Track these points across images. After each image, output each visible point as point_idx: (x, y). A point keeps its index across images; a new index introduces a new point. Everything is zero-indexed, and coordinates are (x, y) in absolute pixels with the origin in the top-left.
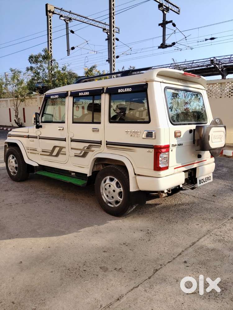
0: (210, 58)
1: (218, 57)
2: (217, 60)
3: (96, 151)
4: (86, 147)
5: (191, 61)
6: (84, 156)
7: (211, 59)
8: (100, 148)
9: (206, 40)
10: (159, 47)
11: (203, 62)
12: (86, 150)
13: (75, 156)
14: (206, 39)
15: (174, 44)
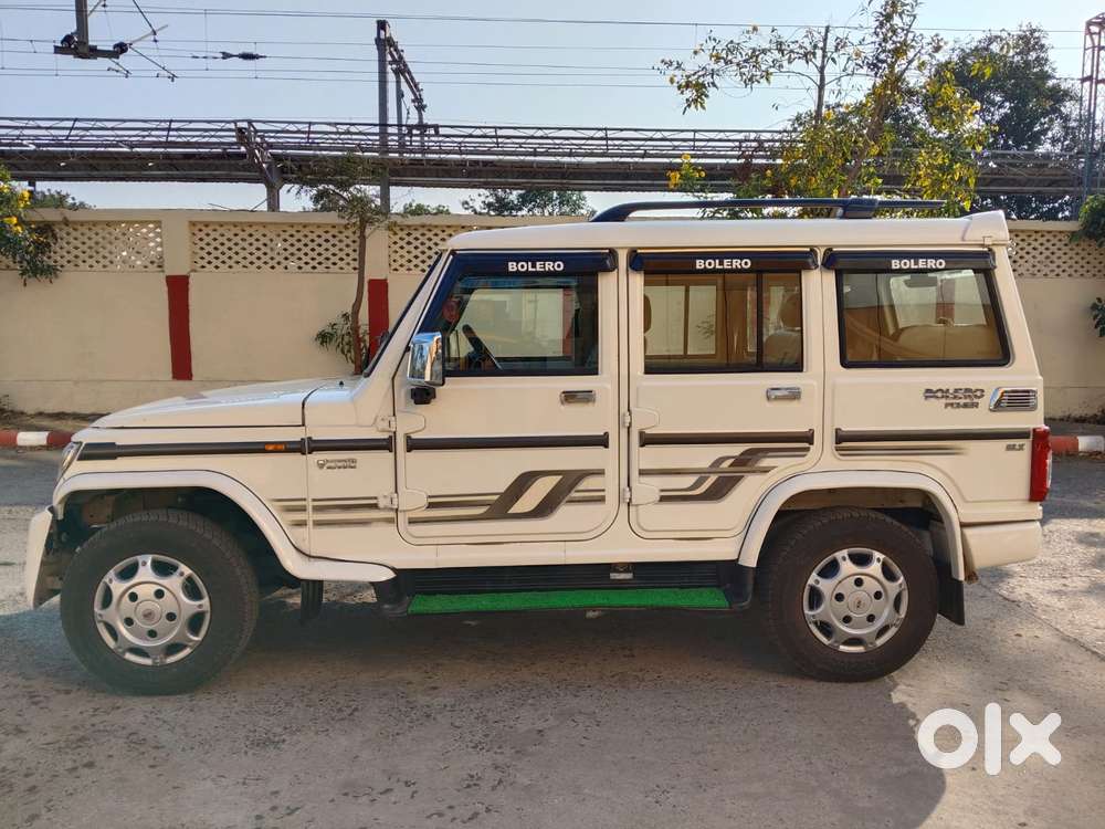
0: (235, 122)
1: (264, 122)
2: (256, 131)
3: (782, 470)
4: (729, 458)
5: (161, 121)
6: (718, 492)
7: (240, 125)
8: (804, 456)
9: (226, 56)
10: (58, 50)
11: (206, 130)
12: (732, 469)
13: (663, 499)
14: (224, 53)
15: (121, 48)
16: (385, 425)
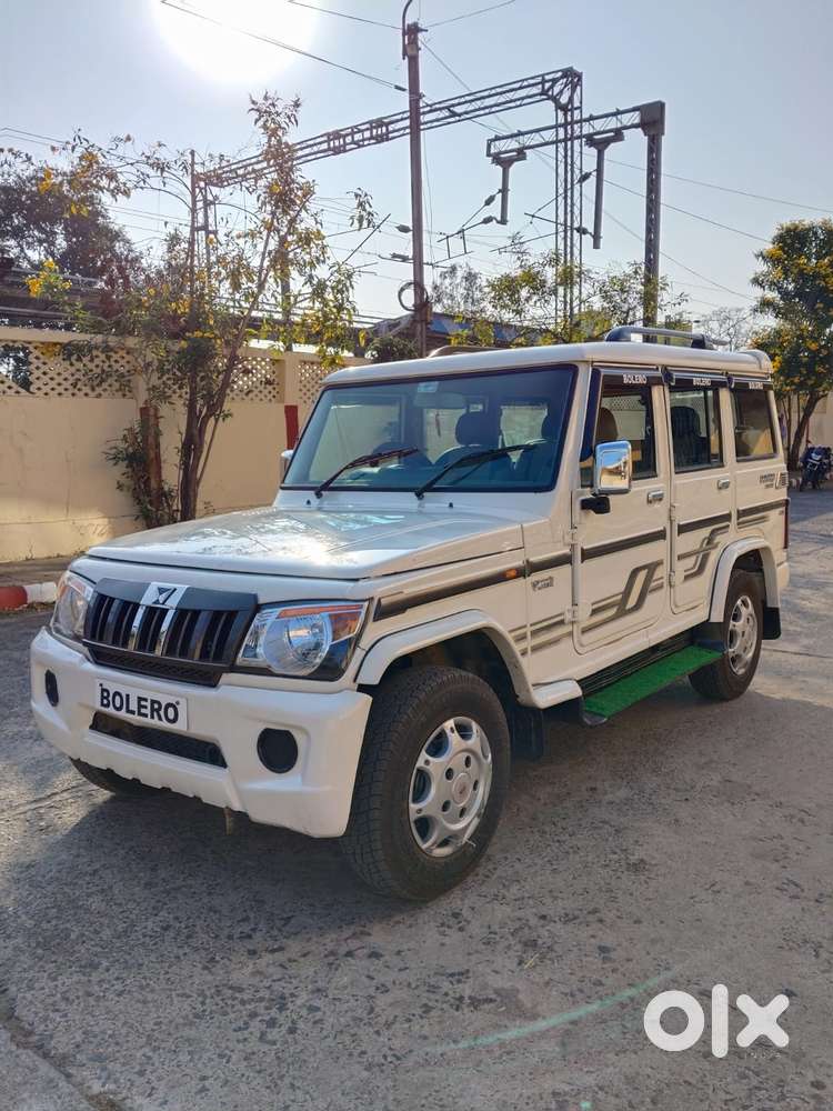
3: (722, 545)
4: (706, 541)
6: (702, 567)
8: (728, 532)
12: (706, 548)
13: (685, 579)
16: (568, 539)
